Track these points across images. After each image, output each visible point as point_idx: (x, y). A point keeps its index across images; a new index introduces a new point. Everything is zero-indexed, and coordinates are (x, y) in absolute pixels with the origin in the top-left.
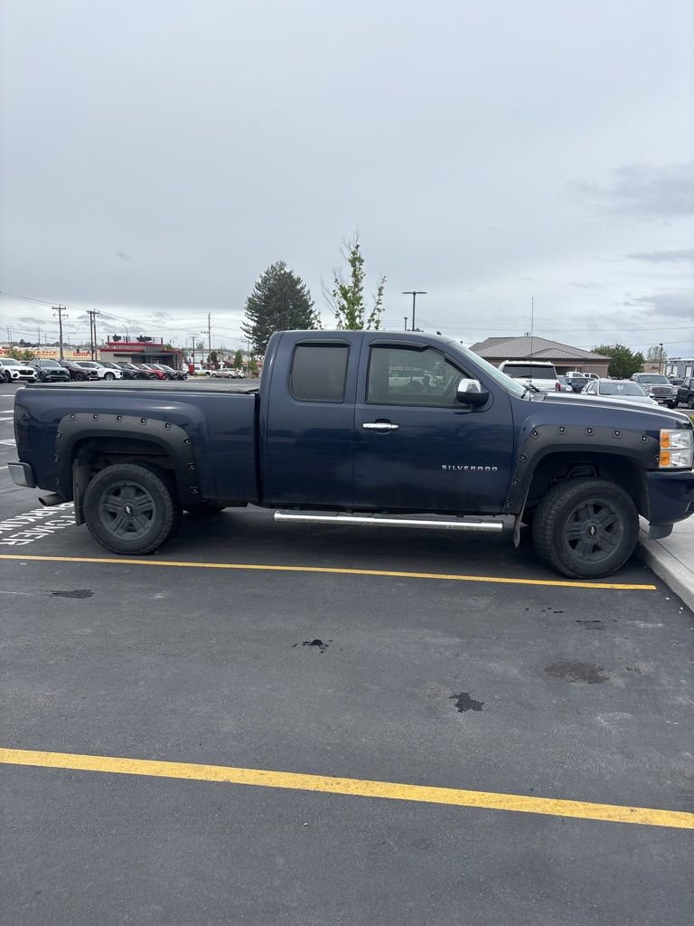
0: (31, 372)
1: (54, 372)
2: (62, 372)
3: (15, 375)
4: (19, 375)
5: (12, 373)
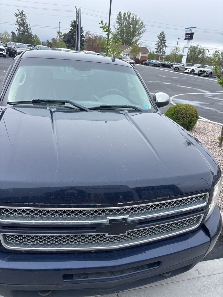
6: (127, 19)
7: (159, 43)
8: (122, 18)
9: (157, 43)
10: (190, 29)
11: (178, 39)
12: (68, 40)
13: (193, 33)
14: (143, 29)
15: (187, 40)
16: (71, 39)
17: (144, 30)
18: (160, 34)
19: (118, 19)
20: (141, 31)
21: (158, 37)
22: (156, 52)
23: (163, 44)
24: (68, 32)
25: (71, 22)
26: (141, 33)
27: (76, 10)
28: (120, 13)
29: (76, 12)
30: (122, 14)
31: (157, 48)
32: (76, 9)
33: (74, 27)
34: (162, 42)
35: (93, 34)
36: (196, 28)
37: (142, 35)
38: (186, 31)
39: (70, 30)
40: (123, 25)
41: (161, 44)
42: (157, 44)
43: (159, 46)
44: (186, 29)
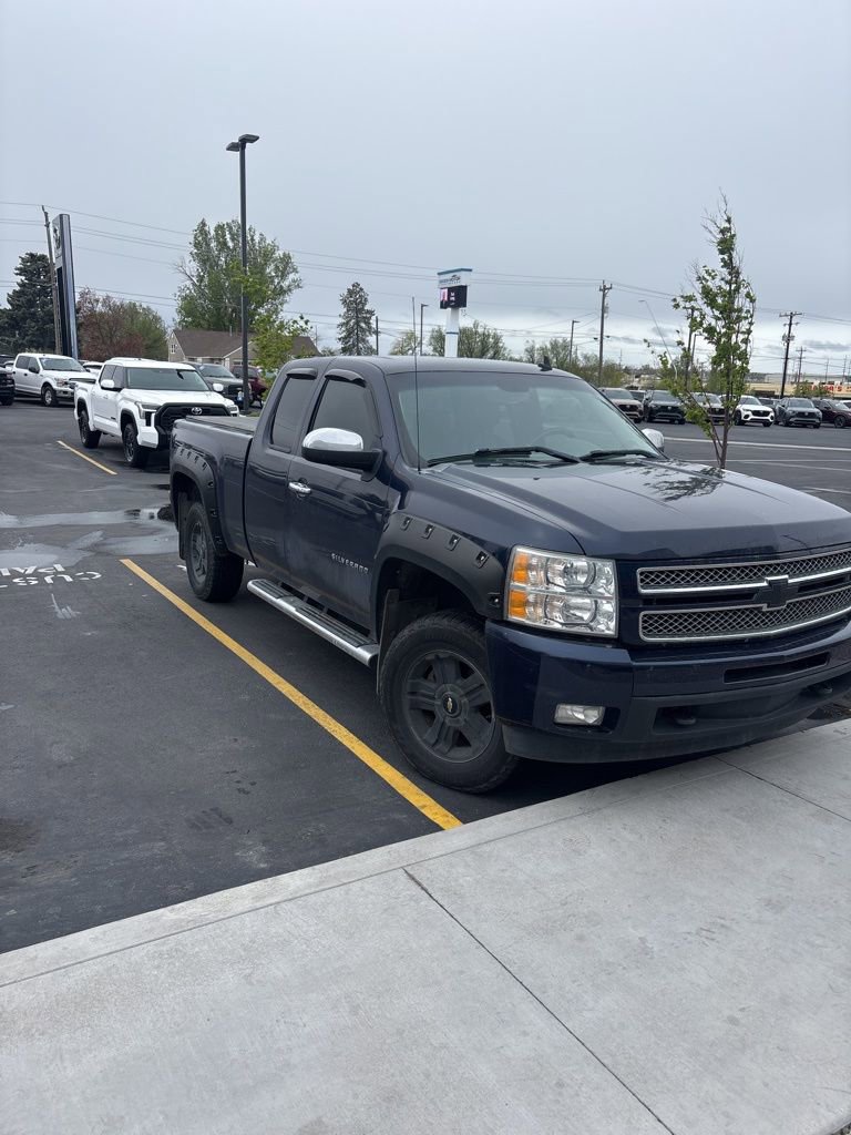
0: (766, 413)
1: (801, 414)
2: (812, 415)
3: (747, 416)
4: (752, 417)
5: (744, 413)
6: (231, 244)
7: (347, 323)
8: (213, 244)
9: (342, 321)
10: (452, 274)
11: (422, 306)
12: (12, 322)
13: (465, 287)
14: (291, 276)
15: (449, 309)
16: (24, 319)
17: (294, 281)
18: (349, 290)
19: (197, 245)
20: (285, 284)
21: (344, 302)
22: (344, 350)
23: (363, 325)
24: (11, 293)
25: (20, 261)
26: (285, 292)
27: (47, 220)
28: (204, 224)
29: (47, 226)
30: (211, 228)
31: (345, 338)
32: (46, 214)
33: (33, 275)
34: (357, 317)
35: (108, 297)
36: (470, 270)
37: (287, 298)
38: (441, 282)
39: (18, 288)
40: (217, 265)
41: (357, 323)
42: (342, 325)
43: (350, 333)
44: (439, 274)
